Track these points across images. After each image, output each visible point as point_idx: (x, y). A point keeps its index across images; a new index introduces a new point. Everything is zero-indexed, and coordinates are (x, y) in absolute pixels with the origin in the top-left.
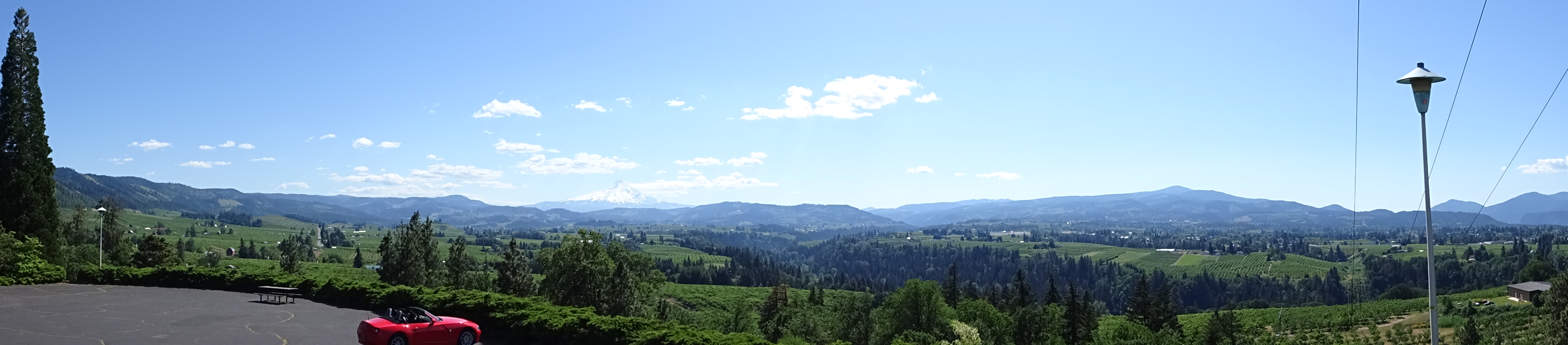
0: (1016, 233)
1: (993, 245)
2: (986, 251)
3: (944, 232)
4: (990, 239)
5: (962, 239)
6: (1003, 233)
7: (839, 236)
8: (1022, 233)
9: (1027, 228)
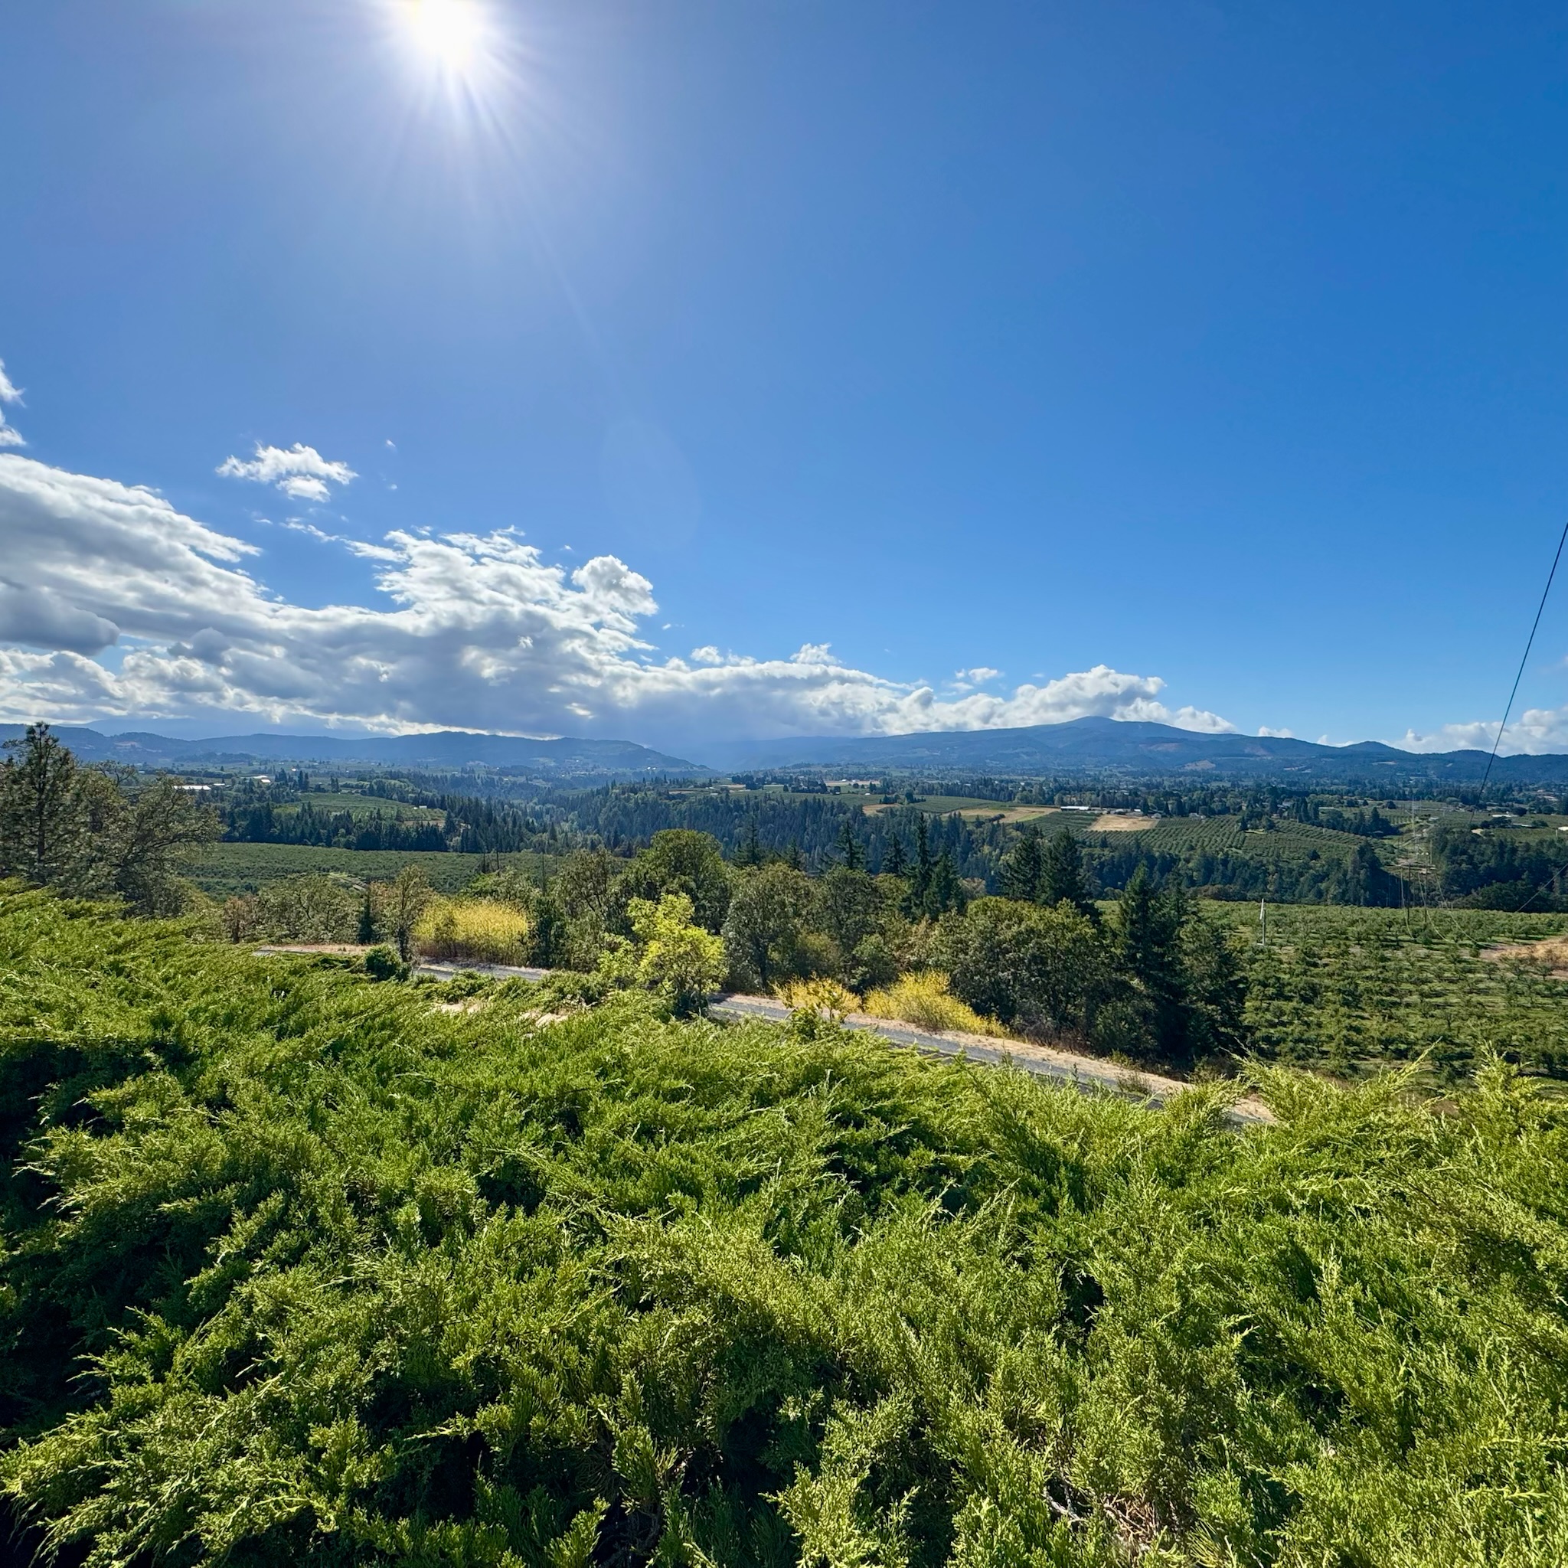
0: (860, 783)
1: (827, 798)
2: (819, 807)
3: (762, 781)
4: (824, 789)
5: (786, 789)
6: (843, 783)
7: (614, 785)
8: (868, 783)
9: (875, 776)
